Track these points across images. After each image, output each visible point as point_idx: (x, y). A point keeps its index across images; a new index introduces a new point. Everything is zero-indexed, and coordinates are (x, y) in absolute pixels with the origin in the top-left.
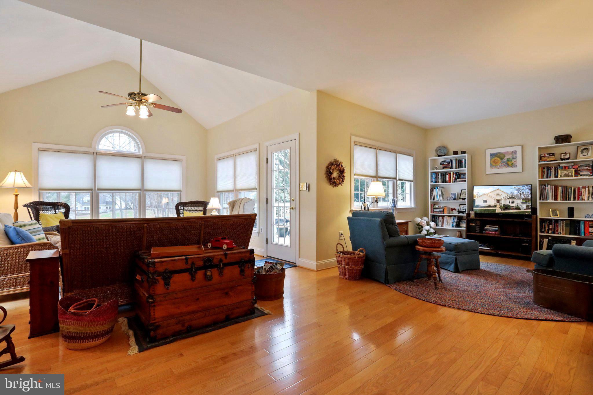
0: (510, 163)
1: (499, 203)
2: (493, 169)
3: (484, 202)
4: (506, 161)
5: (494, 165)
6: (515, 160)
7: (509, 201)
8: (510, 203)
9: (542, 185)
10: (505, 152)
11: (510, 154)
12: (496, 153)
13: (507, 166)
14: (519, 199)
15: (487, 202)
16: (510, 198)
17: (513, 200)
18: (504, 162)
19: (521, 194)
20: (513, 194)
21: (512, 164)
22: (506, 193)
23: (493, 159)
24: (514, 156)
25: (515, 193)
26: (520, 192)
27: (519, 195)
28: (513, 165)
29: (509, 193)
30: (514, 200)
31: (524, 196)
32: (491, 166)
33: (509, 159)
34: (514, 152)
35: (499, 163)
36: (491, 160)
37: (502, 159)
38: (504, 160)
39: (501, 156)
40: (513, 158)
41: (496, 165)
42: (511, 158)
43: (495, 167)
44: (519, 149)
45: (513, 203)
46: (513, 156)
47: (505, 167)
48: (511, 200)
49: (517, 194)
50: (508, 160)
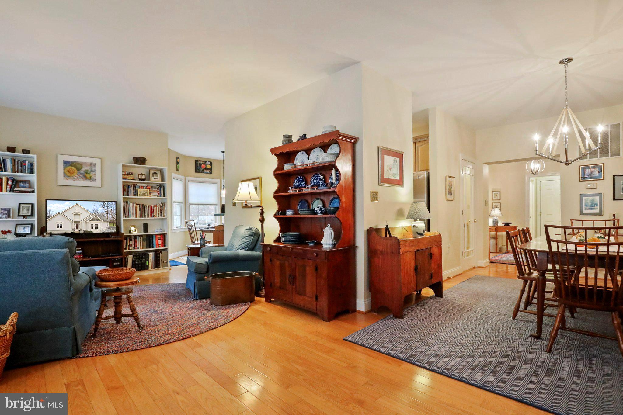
0: (88, 176)
1: (78, 229)
2: (67, 180)
3: (58, 227)
4: (83, 172)
5: (68, 175)
6: (94, 173)
7: (92, 225)
8: (92, 228)
9: (126, 202)
10: (82, 162)
11: (88, 166)
12: (72, 161)
13: (84, 179)
14: (105, 221)
15: (61, 227)
16: (92, 220)
17: (96, 223)
18: (81, 174)
19: (108, 213)
20: (97, 213)
21: (91, 177)
22: (87, 211)
23: (68, 168)
24: (93, 169)
25: (100, 210)
26: (106, 209)
27: (106, 214)
28: (91, 179)
29: (92, 212)
30: (98, 223)
31: (112, 216)
32: (65, 175)
33: (88, 171)
34: (93, 165)
35: (75, 174)
36: (64, 169)
37: (78, 170)
38: (81, 172)
39: (78, 166)
40: (92, 171)
41: (72, 175)
42: (89, 170)
43: (70, 178)
44: (98, 162)
45: (96, 228)
46: (91, 168)
47: (82, 180)
48: (94, 223)
49: (102, 213)
50: (86, 172)
